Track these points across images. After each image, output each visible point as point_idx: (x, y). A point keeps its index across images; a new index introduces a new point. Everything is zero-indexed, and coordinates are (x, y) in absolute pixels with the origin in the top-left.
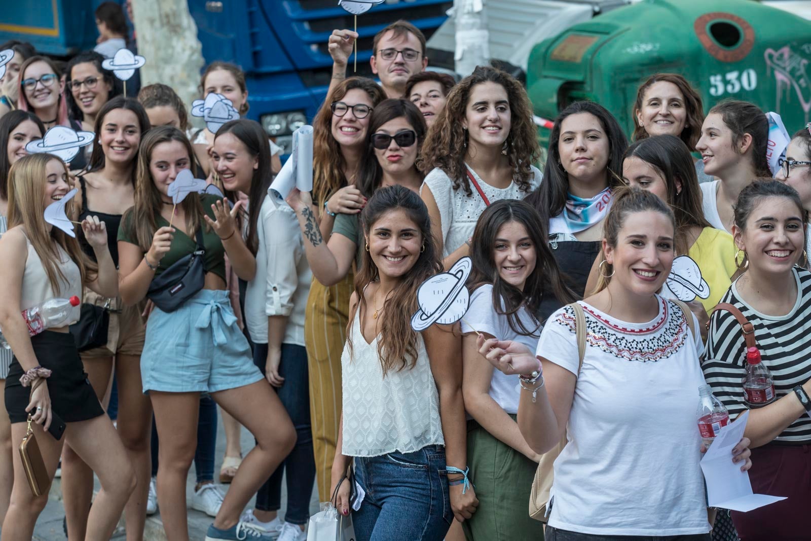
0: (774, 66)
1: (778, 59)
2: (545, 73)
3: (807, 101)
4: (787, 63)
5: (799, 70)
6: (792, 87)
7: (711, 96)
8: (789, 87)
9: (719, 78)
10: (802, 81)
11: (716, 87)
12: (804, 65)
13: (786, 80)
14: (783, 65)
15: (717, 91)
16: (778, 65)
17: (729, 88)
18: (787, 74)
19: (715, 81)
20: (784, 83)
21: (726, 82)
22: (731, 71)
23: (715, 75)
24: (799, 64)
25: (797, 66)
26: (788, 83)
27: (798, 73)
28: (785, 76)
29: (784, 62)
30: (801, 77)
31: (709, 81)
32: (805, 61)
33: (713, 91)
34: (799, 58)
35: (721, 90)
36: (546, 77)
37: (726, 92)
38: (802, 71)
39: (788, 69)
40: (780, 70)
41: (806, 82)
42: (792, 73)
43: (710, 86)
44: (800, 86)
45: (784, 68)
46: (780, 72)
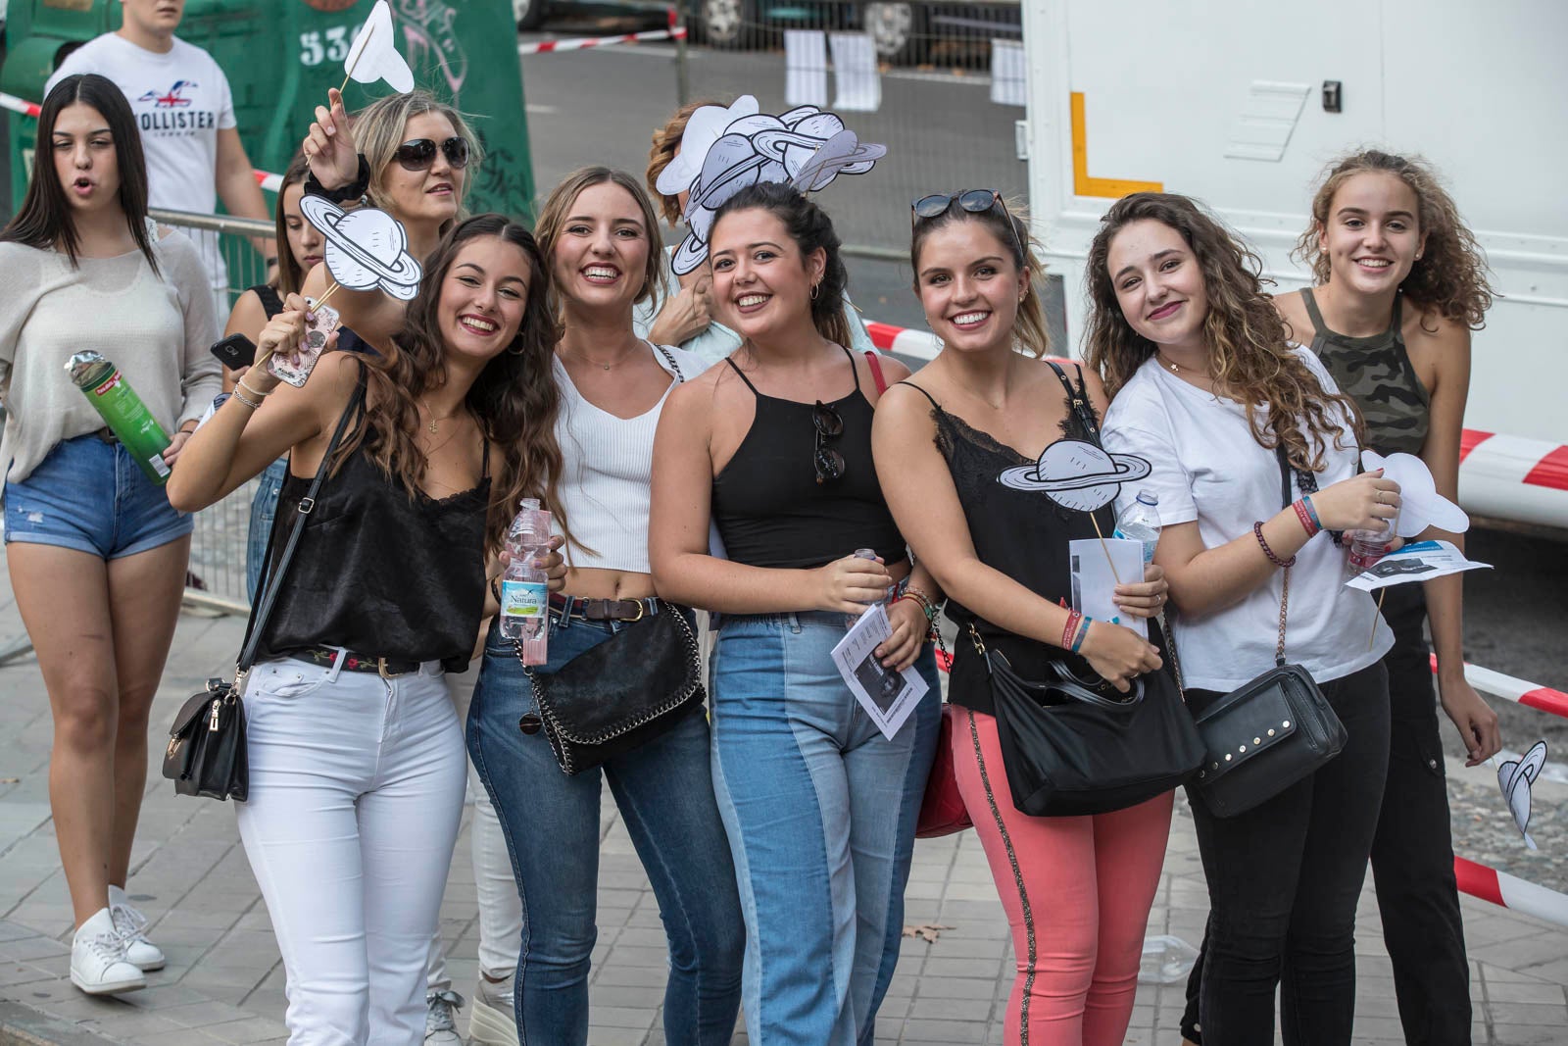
0: (404, 20)
1: (408, 7)
2: (36, 29)
3: (456, 74)
4: (423, 15)
5: (442, 25)
6: (432, 51)
7: (303, 66)
8: (427, 53)
9: (315, 36)
10: (447, 42)
11: (310, 50)
12: (451, 17)
13: (421, 40)
14: (417, 18)
15: (311, 59)
16: (409, 17)
17: (332, 53)
18: (424, 31)
19: (309, 41)
20: (419, 46)
21: (327, 45)
22: (334, 26)
23: (309, 32)
24: (442, 14)
25: (439, 20)
26: (426, 46)
27: (441, 30)
28: (422, 35)
29: (419, 13)
30: (445, 35)
31: (299, 43)
32: (451, 11)
33: (305, 58)
34: (443, 7)
35: (318, 57)
36: (36, 35)
37: (326, 58)
38: (447, 27)
39: (426, 23)
40: (415, 25)
41: (452, 43)
42: (432, 28)
43: (302, 50)
44: (444, 51)
45: (419, 22)
46: (413, 28)
